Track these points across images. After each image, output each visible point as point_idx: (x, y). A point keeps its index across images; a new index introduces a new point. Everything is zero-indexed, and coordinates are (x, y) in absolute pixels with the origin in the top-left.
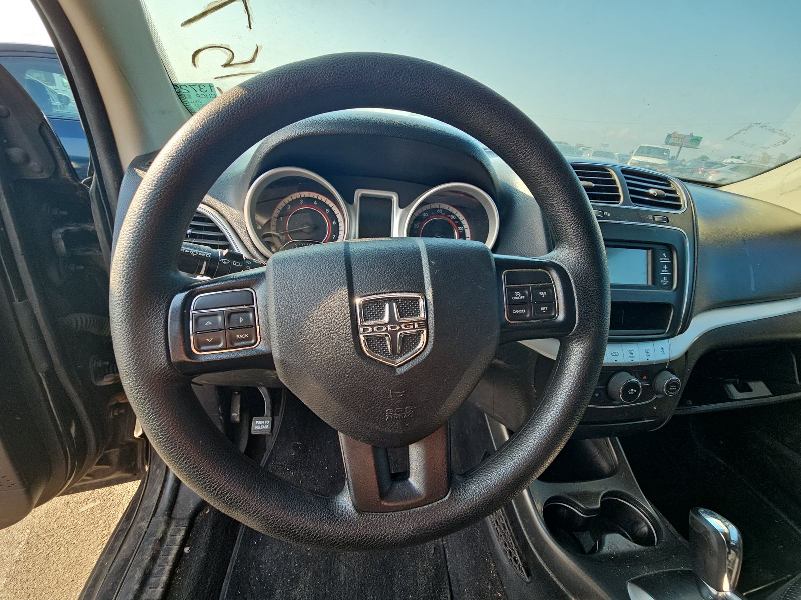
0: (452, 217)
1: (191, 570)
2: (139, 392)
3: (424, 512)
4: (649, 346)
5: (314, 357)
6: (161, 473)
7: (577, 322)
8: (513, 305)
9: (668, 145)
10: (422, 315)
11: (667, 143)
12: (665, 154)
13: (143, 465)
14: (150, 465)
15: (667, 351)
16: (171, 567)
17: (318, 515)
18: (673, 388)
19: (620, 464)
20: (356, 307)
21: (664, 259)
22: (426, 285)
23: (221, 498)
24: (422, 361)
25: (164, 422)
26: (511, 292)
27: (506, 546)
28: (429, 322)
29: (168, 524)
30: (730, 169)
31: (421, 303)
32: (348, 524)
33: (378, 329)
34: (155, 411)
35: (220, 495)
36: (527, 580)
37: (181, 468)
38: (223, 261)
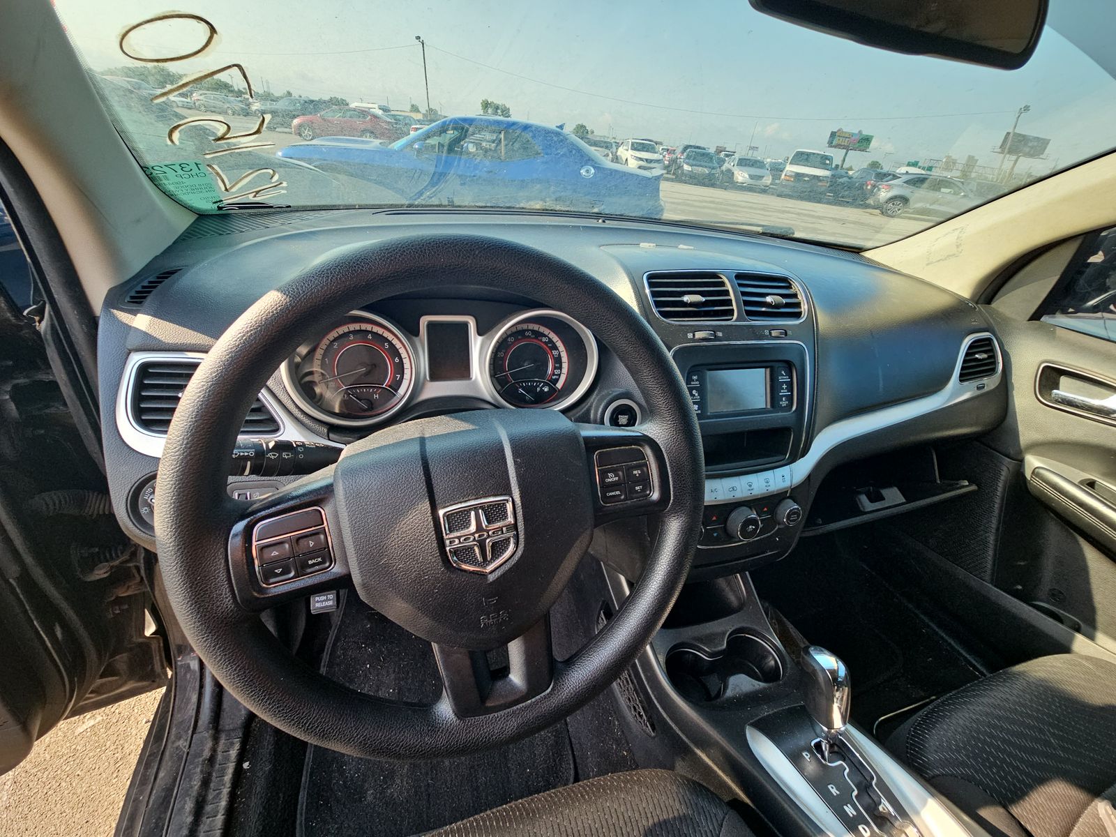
0: (544, 339)
1: (256, 788)
2: (207, 640)
3: (527, 707)
4: (769, 474)
5: (399, 576)
6: (192, 677)
7: (672, 498)
8: (607, 487)
9: (831, 147)
10: (510, 519)
11: (830, 144)
12: (828, 162)
13: (163, 668)
14: (176, 668)
15: (788, 478)
16: (229, 790)
17: (418, 728)
18: (794, 517)
19: (748, 598)
20: (439, 519)
21: (784, 378)
22: (512, 485)
23: (312, 732)
24: (514, 565)
25: (239, 666)
26: (603, 474)
27: (630, 701)
28: (518, 524)
29: (216, 739)
30: (904, 182)
31: (509, 506)
32: (450, 732)
33: (465, 540)
34: (227, 656)
35: (311, 728)
36: (653, 734)
37: (264, 709)
38: (270, 455)
